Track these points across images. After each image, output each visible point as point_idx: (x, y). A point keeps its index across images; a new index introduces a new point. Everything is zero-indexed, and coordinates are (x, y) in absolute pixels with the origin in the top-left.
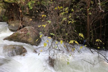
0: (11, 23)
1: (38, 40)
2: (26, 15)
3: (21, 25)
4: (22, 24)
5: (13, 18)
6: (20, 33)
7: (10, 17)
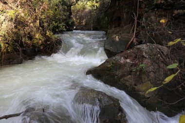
0: (113, 32)
1: (155, 88)
2: (153, 9)
3: (133, 39)
4: (136, 36)
5: (119, 19)
6: (122, 62)
7: (114, 18)
